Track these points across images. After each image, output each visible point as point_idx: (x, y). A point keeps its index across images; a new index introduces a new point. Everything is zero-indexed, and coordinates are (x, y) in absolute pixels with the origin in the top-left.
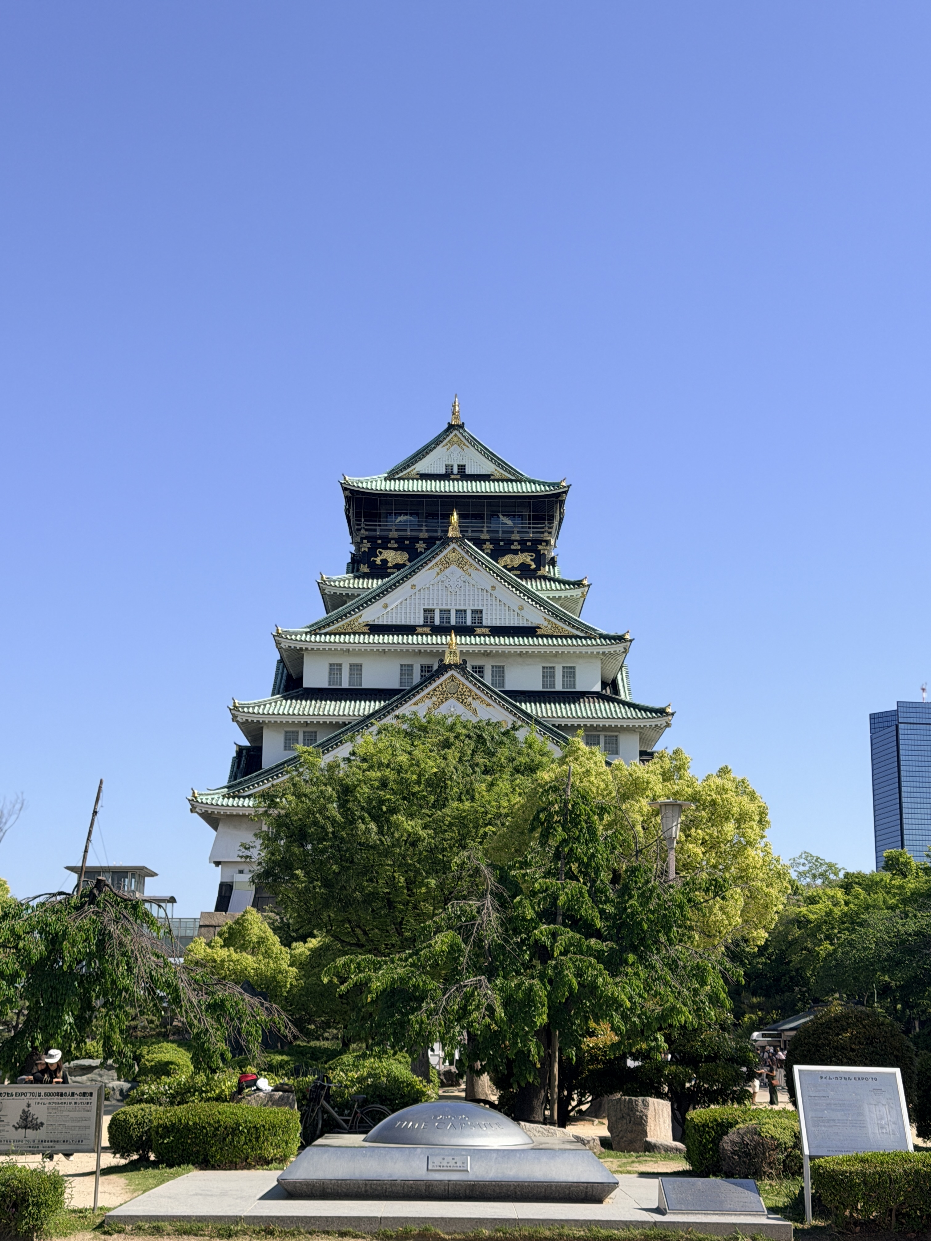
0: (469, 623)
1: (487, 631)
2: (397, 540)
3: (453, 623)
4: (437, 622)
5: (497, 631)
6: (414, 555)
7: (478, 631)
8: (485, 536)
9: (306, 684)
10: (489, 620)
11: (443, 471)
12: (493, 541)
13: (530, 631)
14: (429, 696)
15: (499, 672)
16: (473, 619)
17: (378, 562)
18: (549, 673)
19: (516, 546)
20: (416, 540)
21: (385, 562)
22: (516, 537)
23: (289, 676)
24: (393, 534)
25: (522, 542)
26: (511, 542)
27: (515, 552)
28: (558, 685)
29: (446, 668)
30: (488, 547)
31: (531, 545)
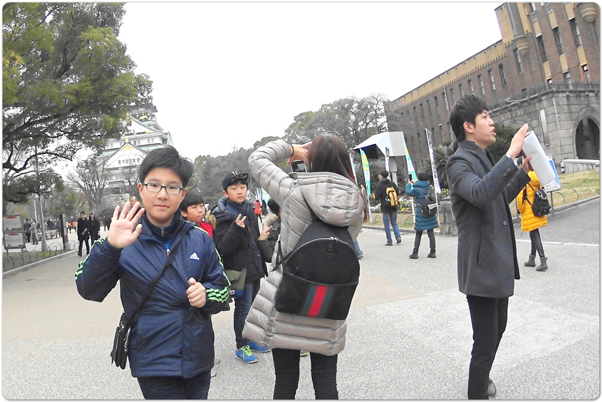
0: (132, 133)
5: (137, 134)
8: (137, 113)
10: (136, 132)
12: (139, 114)
13: (145, 133)
14: (123, 149)
15: (139, 142)
18: (149, 141)
19: (143, 115)
22: (143, 113)
25: (144, 114)
26: (142, 114)
28: (151, 143)
29: (125, 143)
30: (138, 116)
31: (146, 114)
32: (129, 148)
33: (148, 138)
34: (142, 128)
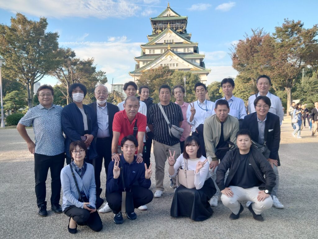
0: (172, 42)
2: (159, 28)
3: (169, 42)
4: (166, 42)
5: (176, 43)
6: (162, 30)
7: (173, 43)
8: (174, 27)
9: (146, 54)
10: (175, 41)
11: (167, 16)
12: (176, 27)
13: (182, 43)
14: (165, 55)
17: (156, 32)
18: (184, 50)
19: (179, 28)
20: (162, 28)
21: (158, 32)
23: (143, 52)
25: (180, 27)
26: (178, 27)
27: (179, 29)
28: (186, 52)
29: (168, 50)
30: (174, 29)
31: (182, 28)
32: (170, 54)
33: (184, 48)
34: (180, 39)
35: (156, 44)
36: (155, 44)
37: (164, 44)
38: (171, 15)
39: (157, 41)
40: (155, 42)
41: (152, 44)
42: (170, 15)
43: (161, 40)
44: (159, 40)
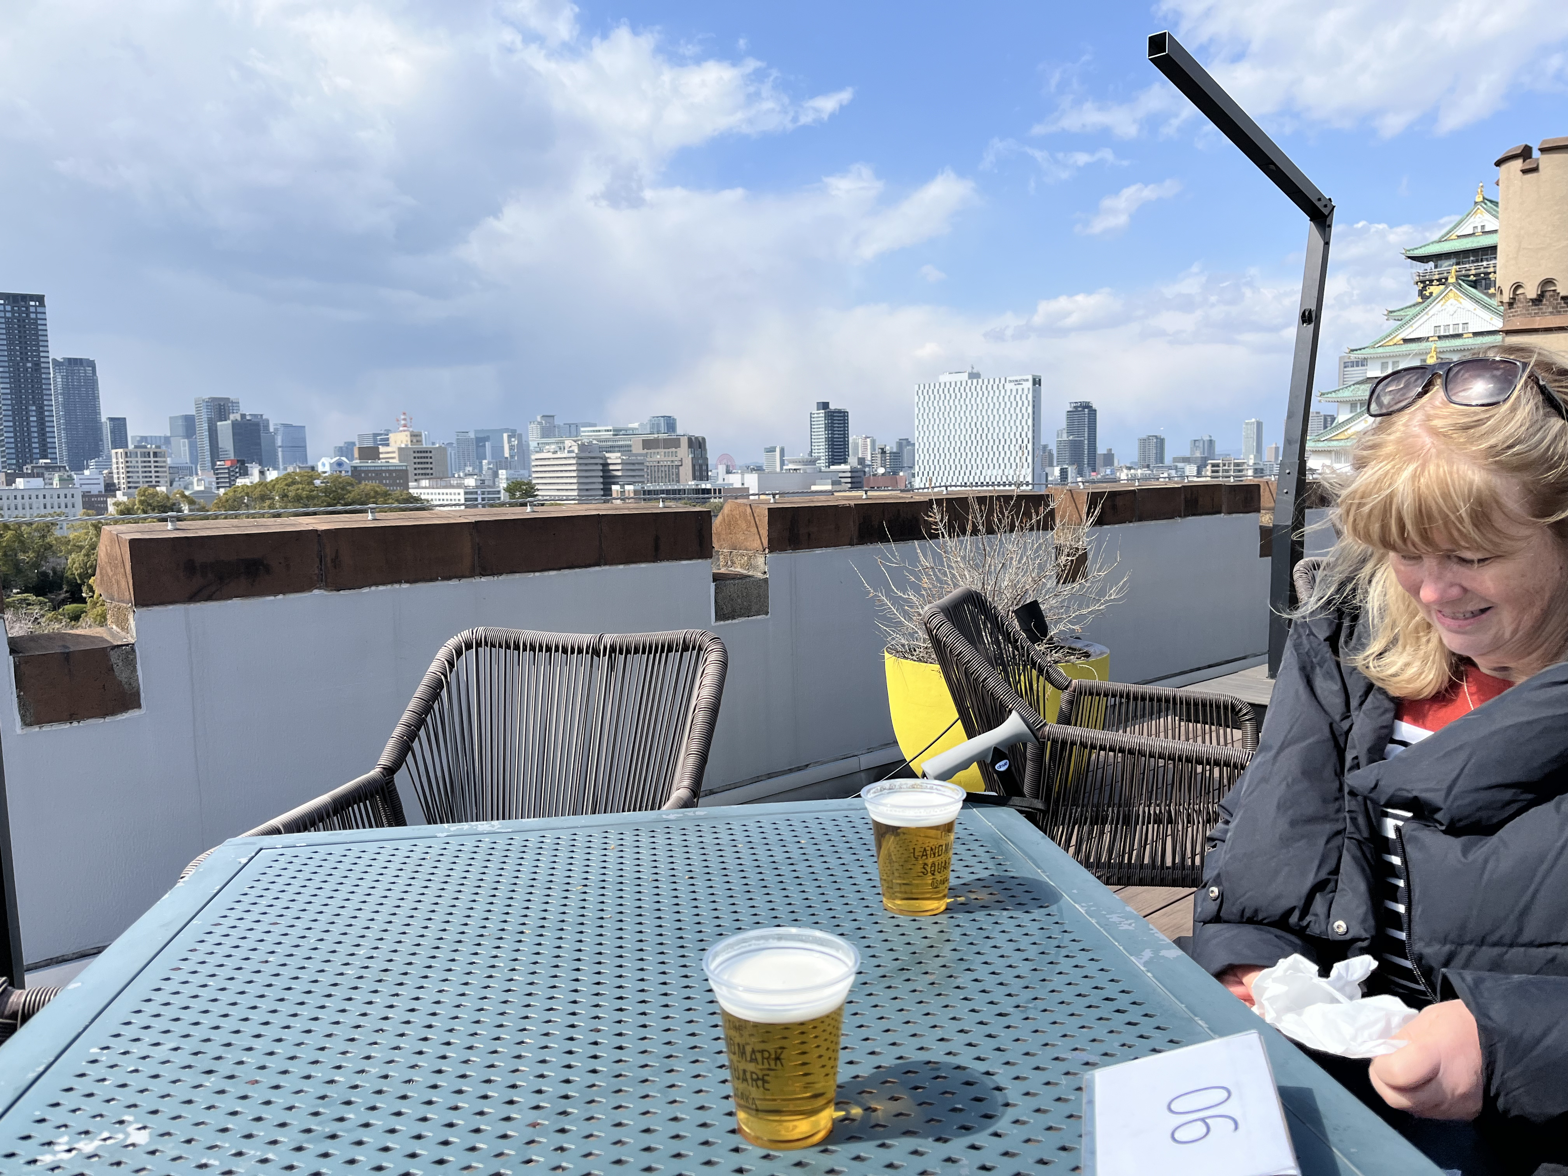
0: (1460, 332)
1: (1471, 335)
2: (1437, 280)
3: (1451, 333)
4: (1442, 334)
5: (1476, 334)
7: (1465, 336)
10: (1473, 328)
11: (1471, 232)
16: (1464, 328)
24: (1437, 277)
34: (1491, 319)
35: (1406, 341)
36: (1402, 342)
37: (1431, 339)
38: (1487, 229)
39: (1410, 330)
40: (1403, 336)
41: (1391, 343)
42: (1483, 227)
43: (1422, 327)
44: (1415, 326)
